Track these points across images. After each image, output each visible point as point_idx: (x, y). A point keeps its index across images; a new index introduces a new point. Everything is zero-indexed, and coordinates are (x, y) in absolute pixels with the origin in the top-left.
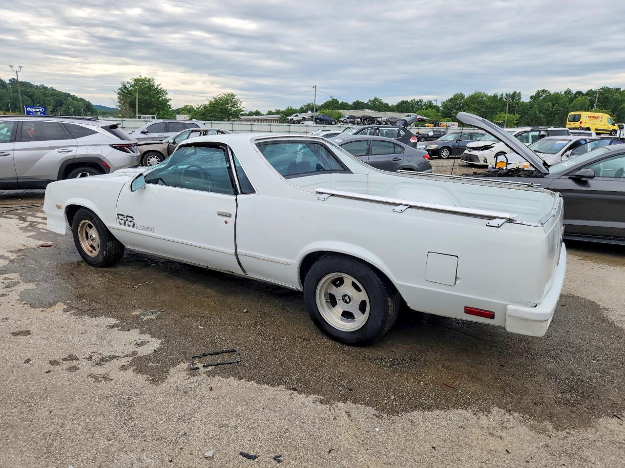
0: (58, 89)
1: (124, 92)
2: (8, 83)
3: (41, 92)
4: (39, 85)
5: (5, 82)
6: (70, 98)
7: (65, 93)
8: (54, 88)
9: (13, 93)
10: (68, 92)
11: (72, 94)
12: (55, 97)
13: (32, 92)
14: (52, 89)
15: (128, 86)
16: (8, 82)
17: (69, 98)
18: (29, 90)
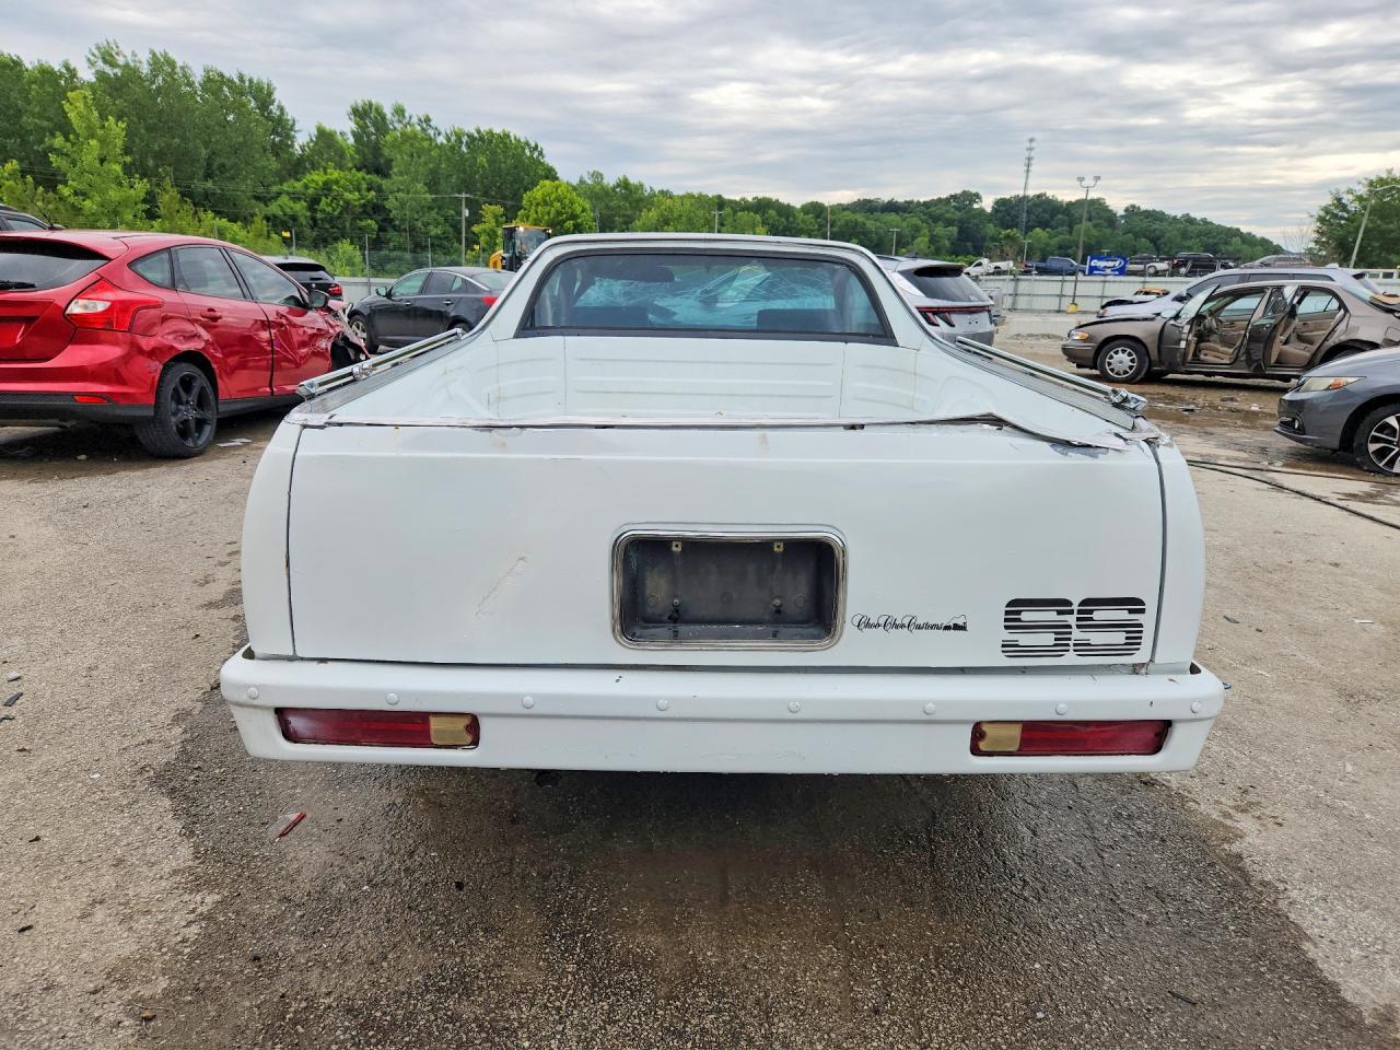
0: (1216, 222)
1: (1335, 216)
2: (1121, 216)
3: (1178, 230)
4: (1179, 216)
5: (1115, 214)
6: (1238, 238)
7: (1230, 229)
8: (1209, 220)
9: (1125, 234)
10: (1235, 226)
11: (1244, 229)
12: (1205, 239)
13: (1161, 230)
14: (1205, 221)
15: (1346, 199)
16: (1121, 212)
17: (1236, 240)
18: (1156, 226)
